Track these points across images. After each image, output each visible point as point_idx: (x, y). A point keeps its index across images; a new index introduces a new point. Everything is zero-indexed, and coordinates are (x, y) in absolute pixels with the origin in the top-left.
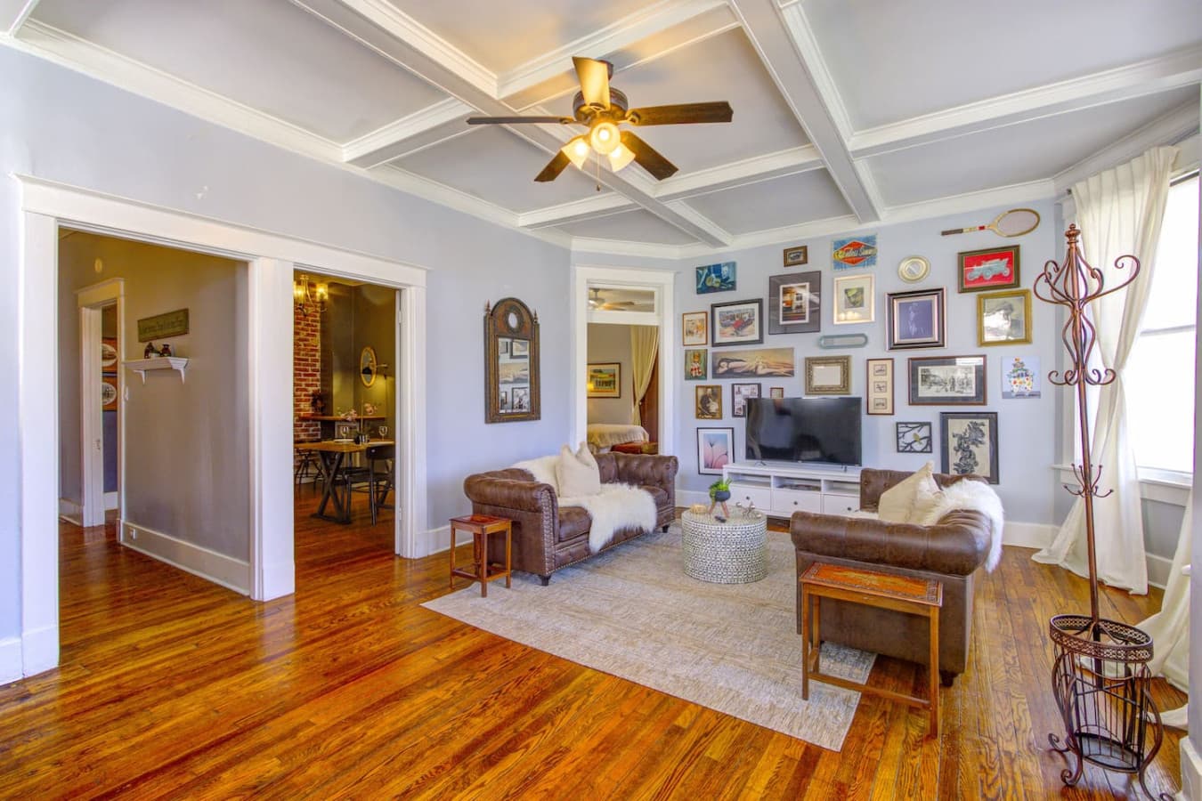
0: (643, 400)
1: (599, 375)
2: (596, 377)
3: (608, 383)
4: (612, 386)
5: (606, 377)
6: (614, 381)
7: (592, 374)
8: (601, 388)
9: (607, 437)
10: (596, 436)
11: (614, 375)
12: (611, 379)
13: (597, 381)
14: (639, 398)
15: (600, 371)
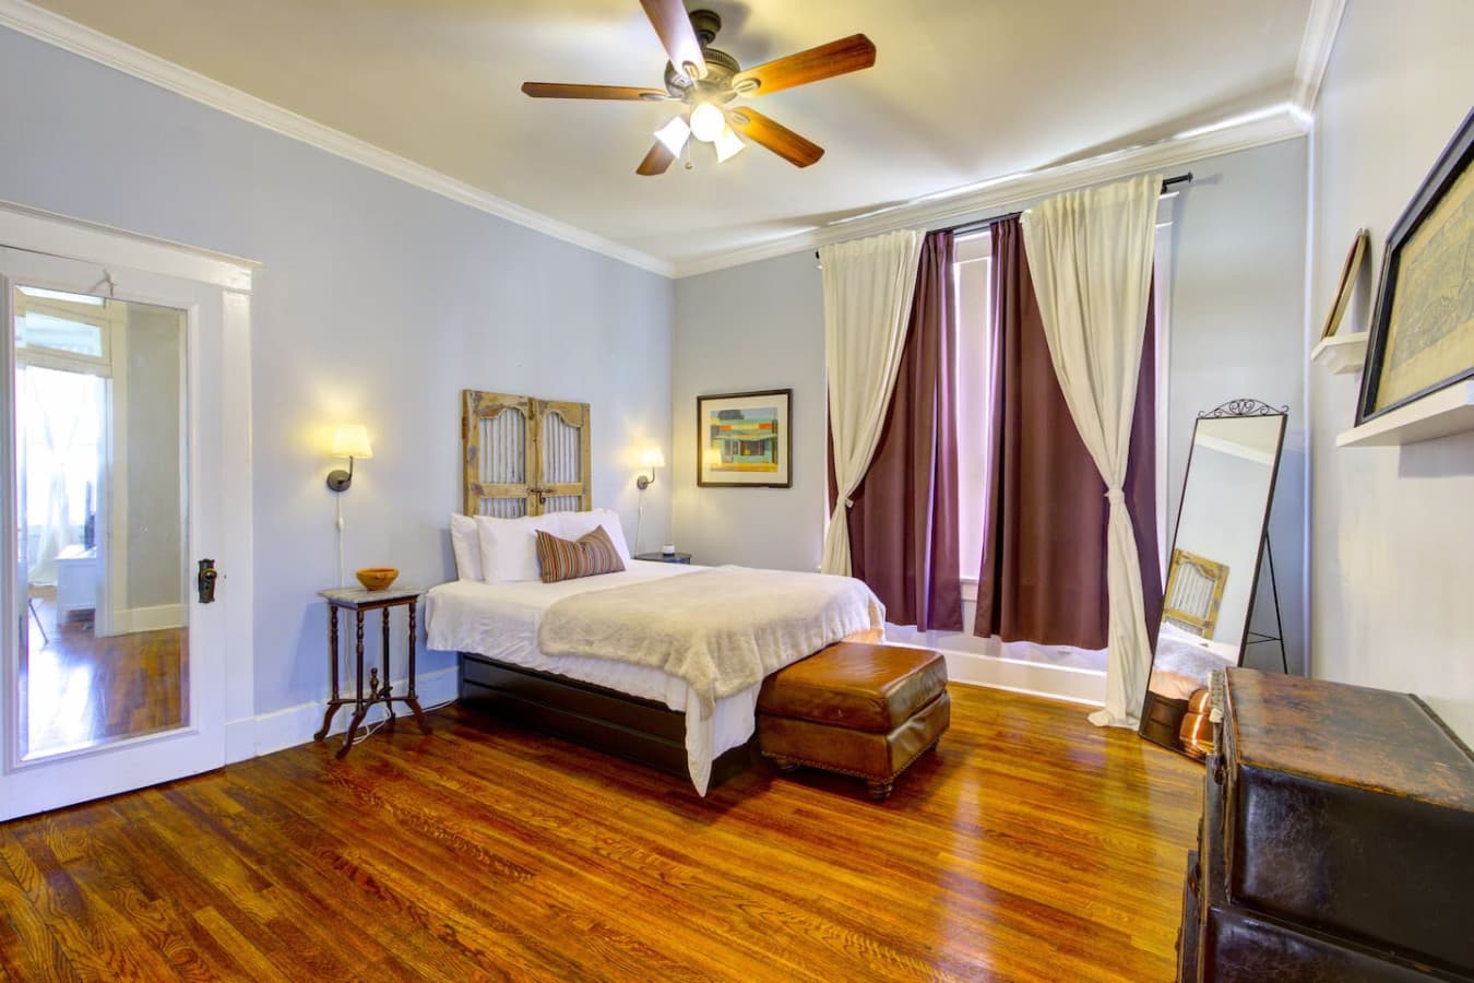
0: (857, 494)
1: (735, 426)
2: (727, 429)
3: (757, 447)
4: (768, 454)
5: (752, 432)
6: (774, 442)
7: (717, 422)
8: (738, 460)
9: (749, 648)
10: (700, 646)
11: (774, 426)
12: (768, 434)
13: (727, 443)
14: (847, 486)
15: (735, 415)
